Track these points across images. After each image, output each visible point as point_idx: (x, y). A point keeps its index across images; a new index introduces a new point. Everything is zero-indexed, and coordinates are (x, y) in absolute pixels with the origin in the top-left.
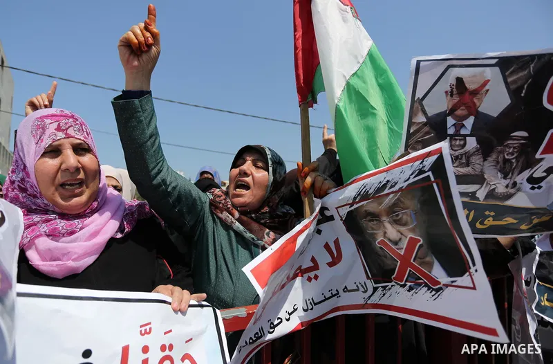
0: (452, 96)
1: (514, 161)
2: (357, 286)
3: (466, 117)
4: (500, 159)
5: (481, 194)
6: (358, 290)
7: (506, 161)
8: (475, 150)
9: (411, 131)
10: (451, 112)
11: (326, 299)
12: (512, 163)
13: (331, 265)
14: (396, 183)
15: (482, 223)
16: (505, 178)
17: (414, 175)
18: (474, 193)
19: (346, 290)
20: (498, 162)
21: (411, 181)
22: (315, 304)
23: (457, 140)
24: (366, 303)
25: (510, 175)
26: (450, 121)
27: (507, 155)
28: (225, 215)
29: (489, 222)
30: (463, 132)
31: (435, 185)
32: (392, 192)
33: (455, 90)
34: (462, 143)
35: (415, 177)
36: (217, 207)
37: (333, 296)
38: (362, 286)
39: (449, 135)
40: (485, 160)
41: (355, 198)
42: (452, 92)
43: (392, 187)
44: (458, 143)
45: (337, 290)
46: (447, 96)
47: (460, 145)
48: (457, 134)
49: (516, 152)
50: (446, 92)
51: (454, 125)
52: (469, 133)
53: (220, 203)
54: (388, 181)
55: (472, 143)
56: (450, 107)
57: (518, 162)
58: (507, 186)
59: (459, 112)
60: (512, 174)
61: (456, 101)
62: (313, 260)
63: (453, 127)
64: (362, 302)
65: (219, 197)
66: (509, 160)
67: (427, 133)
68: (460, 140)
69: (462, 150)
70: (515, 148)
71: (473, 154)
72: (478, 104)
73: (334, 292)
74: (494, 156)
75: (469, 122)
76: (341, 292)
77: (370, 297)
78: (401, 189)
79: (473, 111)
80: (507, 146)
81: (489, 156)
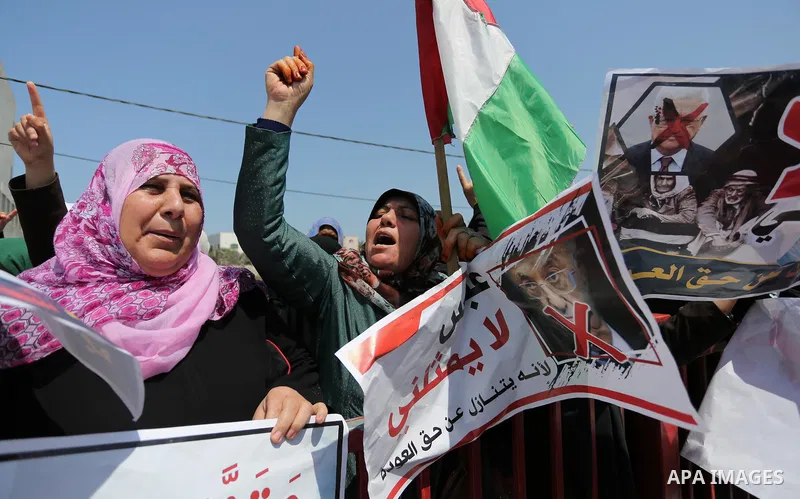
0: (657, 122)
1: (737, 207)
2: (536, 368)
3: (675, 150)
4: (720, 205)
5: (694, 248)
6: (538, 374)
7: (727, 207)
8: (686, 192)
9: (604, 167)
10: (657, 143)
11: (498, 394)
12: (735, 210)
13: (496, 346)
14: (546, 236)
16: (725, 228)
18: (684, 247)
19: (522, 377)
20: (716, 208)
22: (485, 403)
23: (663, 179)
24: (552, 389)
25: (732, 225)
26: (655, 154)
27: (729, 199)
28: (359, 284)
29: (704, 282)
30: (672, 169)
32: (544, 248)
33: (661, 115)
34: (670, 183)
36: (348, 273)
37: (507, 387)
38: (542, 367)
39: (654, 173)
40: (699, 205)
41: (504, 258)
42: (658, 117)
43: (543, 240)
44: (664, 182)
45: (510, 380)
46: (651, 123)
47: (668, 186)
48: (664, 171)
49: (741, 196)
50: (651, 117)
51: (660, 160)
52: (679, 170)
53: (353, 267)
54: (537, 234)
55: (683, 184)
56: (655, 137)
57: (742, 209)
58: (728, 238)
59: (668, 143)
60: (735, 223)
61: (663, 129)
62: (473, 344)
63: (659, 163)
64: (546, 388)
65: (351, 259)
66: (731, 207)
67: (624, 170)
68: (668, 179)
69: (670, 193)
70: (739, 191)
71: (684, 198)
72: (692, 134)
73: (508, 383)
74: (711, 200)
75: (680, 157)
76: (517, 381)
77: (555, 379)
79: (686, 142)
80: (729, 188)
81: (704, 200)
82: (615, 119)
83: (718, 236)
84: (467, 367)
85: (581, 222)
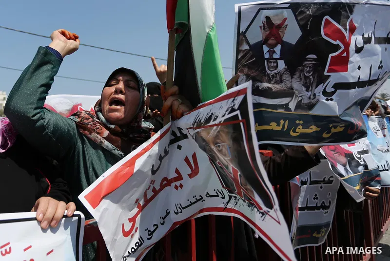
0: (264, 29)
1: (311, 77)
2: (216, 192)
3: (275, 45)
4: (302, 77)
5: (292, 106)
6: (217, 196)
7: (306, 78)
8: (284, 70)
9: (239, 57)
10: (265, 41)
12: (310, 79)
13: (190, 176)
14: (217, 117)
15: (294, 131)
16: (307, 91)
17: (228, 112)
18: (287, 105)
19: (208, 195)
20: (301, 79)
21: (227, 117)
23: (271, 62)
24: (226, 207)
25: (311, 88)
26: (266, 49)
27: (306, 73)
28: (94, 135)
29: (300, 130)
30: (275, 56)
31: (241, 124)
32: (215, 125)
33: (266, 25)
34: (275, 65)
35: (229, 114)
36: (85, 129)
37: (197, 201)
38: (220, 192)
39: (266, 59)
40: (292, 78)
41: (193, 125)
42: (264, 26)
43: (215, 120)
44: (272, 65)
45: (200, 196)
46: (261, 30)
47: (274, 67)
48: (271, 58)
49: (312, 71)
50: (260, 27)
51: (268, 51)
52: (279, 57)
53: (88, 124)
54: (212, 114)
55: (282, 65)
56: (264, 38)
57: (314, 78)
58: (310, 98)
59: (271, 41)
60: (312, 86)
61: (267, 33)
62: (177, 171)
63: (268, 53)
64: (222, 206)
65: (88, 119)
66: (308, 77)
67: (251, 58)
68: (274, 62)
69: (276, 71)
70: (310, 67)
71: (283, 74)
72: (282, 37)
73: (198, 198)
74: (298, 74)
75: (278, 49)
76: (205, 197)
78: (220, 123)
79: (279, 41)
81: (294, 75)
82: (243, 29)
83: (304, 95)
84: (173, 184)
85: (237, 114)
